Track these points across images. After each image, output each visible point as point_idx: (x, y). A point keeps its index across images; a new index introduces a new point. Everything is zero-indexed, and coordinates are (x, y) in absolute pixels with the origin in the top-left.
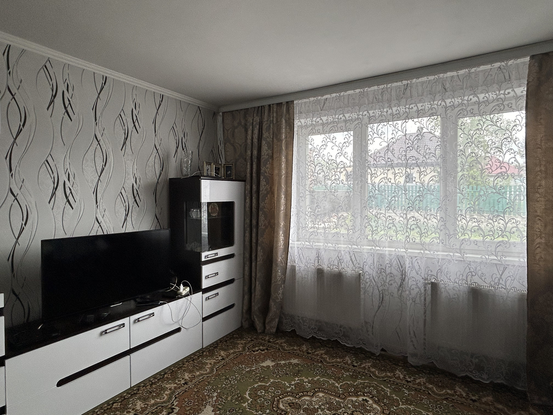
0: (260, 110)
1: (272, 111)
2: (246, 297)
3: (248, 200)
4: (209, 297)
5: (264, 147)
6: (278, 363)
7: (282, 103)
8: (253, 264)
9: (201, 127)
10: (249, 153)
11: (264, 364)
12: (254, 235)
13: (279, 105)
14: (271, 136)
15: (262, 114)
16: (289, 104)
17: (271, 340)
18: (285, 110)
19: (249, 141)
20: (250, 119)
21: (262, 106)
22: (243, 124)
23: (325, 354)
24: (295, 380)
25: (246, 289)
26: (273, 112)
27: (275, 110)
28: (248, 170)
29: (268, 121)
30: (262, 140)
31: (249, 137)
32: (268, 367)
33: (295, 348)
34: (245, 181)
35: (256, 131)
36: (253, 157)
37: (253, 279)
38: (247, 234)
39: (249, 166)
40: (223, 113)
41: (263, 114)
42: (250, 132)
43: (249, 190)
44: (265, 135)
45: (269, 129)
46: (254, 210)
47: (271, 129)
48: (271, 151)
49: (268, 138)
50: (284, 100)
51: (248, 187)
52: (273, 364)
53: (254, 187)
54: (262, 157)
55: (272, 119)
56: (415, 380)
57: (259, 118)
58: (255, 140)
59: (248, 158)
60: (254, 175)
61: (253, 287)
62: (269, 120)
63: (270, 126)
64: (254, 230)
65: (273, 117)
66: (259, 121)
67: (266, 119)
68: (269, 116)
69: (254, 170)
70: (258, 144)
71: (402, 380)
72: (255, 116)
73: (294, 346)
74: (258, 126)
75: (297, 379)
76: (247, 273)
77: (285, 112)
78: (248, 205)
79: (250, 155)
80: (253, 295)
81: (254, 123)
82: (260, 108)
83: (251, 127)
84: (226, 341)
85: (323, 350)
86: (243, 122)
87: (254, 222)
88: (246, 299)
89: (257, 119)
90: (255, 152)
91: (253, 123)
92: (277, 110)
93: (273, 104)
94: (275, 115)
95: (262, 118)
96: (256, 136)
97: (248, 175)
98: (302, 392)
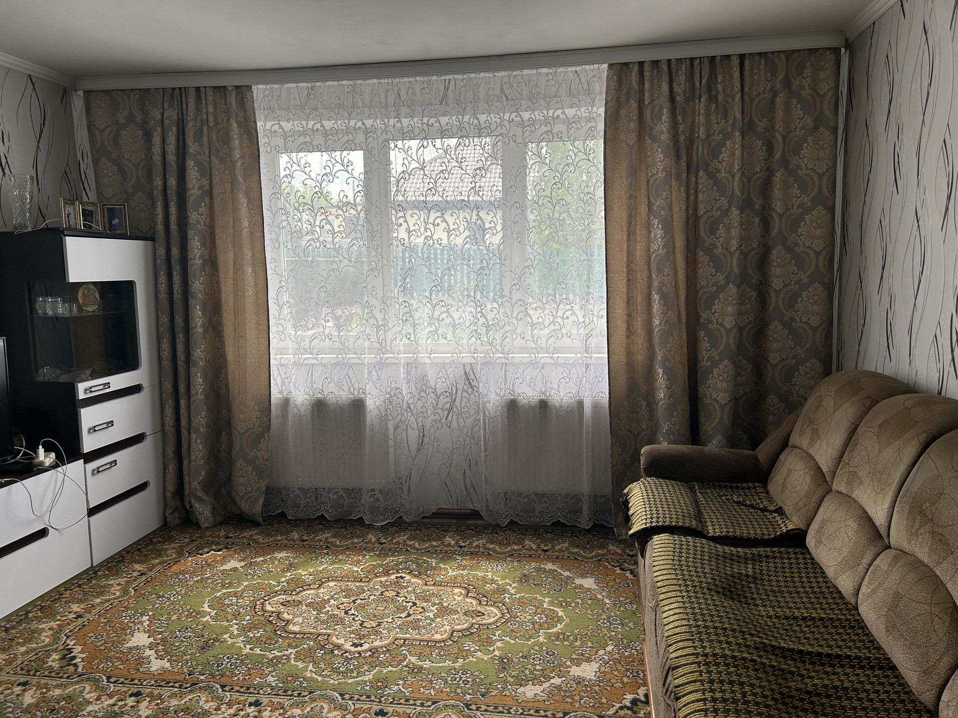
0: (178, 95)
1: (204, 101)
2: (171, 467)
3: (163, 279)
4: (98, 468)
5: (193, 173)
6: (251, 562)
7: (225, 87)
8: (183, 403)
9: (38, 121)
10: (158, 182)
11: (228, 566)
12: (180, 347)
13: (221, 90)
14: (207, 152)
15: (182, 105)
16: (243, 91)
17: (231, 535)
18: (233, 101)
19: (157, 158)
20: (156, 113)
21: (180, 89)
22: (138, 120)
23: (333, 537)
24: (285, 577)
25: (170, 451)
26: (206, 103)
27: (211, 98)
28: (160, 218)
29: (196, 120)
30: (187, 158)
31: (157, 148)
32: (235, 569)
33: (279, 538)
34: (152, 239)
35: (172, 139)
36: (169, 192)
37: (184, 431)
38: (166, 346)
39: (160, 210)
40: (87, 93)
41: (184, 106)
42: (157, 140)
43: (163, 257)
44: (192, 147)
45: (201, 137)
46: (177, 296)
47: (205, 138)
48: (207, 180)
49: (200, 155)
50: (229, 82)
51: (161, 251)
52: (243, 564)
53: (175, 251)
54: (189, 193)
55: (205, 117)
56: (471, 543)
57: (176, 111)
58: (171, 158)
59: (157, 193)
60: (173, 227)
61: (184, 447)
62: (199, 118)
63: (201, 130)
64: (181, 337)
65: (207, 113)
66: (176, 117)
67: (191, 115)
68: (198, 110)
69: (173, 218)
70: (178, 164)
71: (453, 547)
72: (166, 107)
73: (276, 535)
74: (174, 129)
75: (289, 574)
76: (169, 420)
77: (234, 106)
78: (163, 287)
79: (160, 188)
80: (185, 463)
81: (167, 122)
82: (177, 92)
83: (159, 129)
84: (139, 550)
85: (328, 533)
86: (139, 117)
87: (179, 320)
88: (171, 471)
89: (172, 114)
90: (172, 182)
91: (163, 120)
92: (214, 100)
93: (205, 87)
94: (211, 109)
95: (182, 112)
96: (171, 149)
97: (160, 227)
98: (302, 587)
